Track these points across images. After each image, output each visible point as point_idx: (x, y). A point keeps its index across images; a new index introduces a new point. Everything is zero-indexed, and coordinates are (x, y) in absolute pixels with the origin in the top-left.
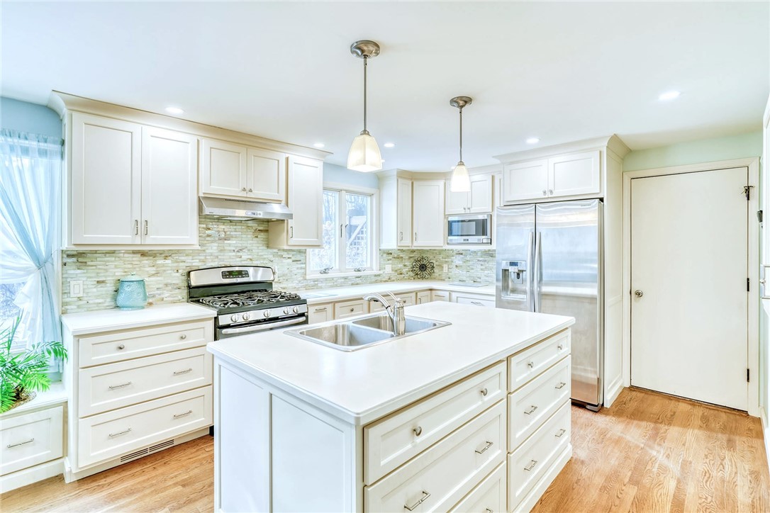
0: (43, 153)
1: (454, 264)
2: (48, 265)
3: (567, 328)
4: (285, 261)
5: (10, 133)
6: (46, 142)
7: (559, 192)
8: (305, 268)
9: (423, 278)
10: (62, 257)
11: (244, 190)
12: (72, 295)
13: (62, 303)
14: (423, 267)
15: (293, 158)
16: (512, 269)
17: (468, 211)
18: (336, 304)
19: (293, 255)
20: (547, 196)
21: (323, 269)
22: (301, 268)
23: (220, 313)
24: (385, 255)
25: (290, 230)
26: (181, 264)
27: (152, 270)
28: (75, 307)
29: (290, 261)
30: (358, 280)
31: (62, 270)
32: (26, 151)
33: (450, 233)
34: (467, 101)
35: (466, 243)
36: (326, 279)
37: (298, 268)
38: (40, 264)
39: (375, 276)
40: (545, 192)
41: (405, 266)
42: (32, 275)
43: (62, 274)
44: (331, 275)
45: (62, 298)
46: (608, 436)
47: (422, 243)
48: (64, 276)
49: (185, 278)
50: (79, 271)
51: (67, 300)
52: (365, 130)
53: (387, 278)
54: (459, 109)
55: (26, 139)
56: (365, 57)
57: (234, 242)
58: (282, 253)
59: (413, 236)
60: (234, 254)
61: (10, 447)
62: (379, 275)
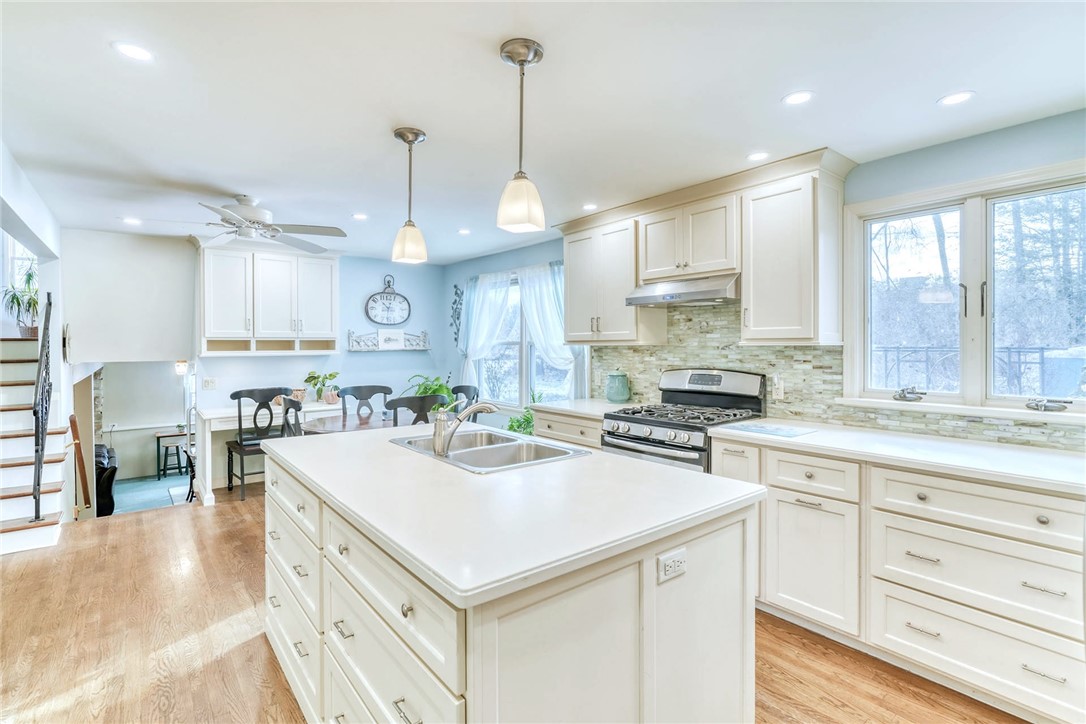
4: (797, 366)
8: (841, 383)
10: (591, 352)
13: (592, 389)
19: (814, 357)
25: (745, 315)
27: (641, 367)
31: (591, 362)
36: (902, 413)
37: (825, 382)
43: (591, 365)
45: (591, 386)
48: (593, 367)
57: (718, 336)
58: (792, 353)
60: (717, 352)
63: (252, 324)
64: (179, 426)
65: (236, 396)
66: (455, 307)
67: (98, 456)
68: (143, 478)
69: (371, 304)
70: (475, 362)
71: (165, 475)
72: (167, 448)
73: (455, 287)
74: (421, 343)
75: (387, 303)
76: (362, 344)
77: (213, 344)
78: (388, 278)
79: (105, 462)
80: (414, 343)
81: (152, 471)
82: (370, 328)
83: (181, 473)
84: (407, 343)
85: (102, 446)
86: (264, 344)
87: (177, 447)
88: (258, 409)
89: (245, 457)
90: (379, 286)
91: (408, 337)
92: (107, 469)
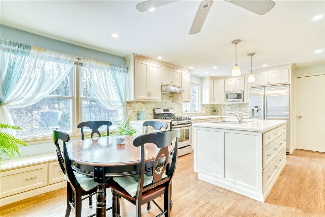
0: (124, 72)
1: (227, 110)
3: (284, 124)
7: (273, 82)
9: (214, 115)
10: (126, 103)
11: (171, 83)
14: (214, 111)
15: (183, 72)
16: (255, 109)
17: (234, 90)
18: (198, 121)
20: (268, 84)
21: (186, 110)
22: (181, 110)
23: (172, 121)
24: (203, 106)
25: (182, 96)
26: (152, 107)
29: (178, 107)
30: (196, 115)
31: (127, 107)
33: (227, 98)
34: (253, 54)
35: (234, 101)
36: (187, 114)
38: (123, 105)
39: (200, 113)
40: (267, 83)
41: (209, 110)
44: (188, 112)
46: (295, 160)
47: (217, 102)
48: (127, 109)
49: (153, 111)
50: (130, 108)
52: (236, 64)
53: (203, 114)
54: (250, 57)
56: (236, 44)
59: (214, 100)
60: (164, 104)
62: (201, 113)
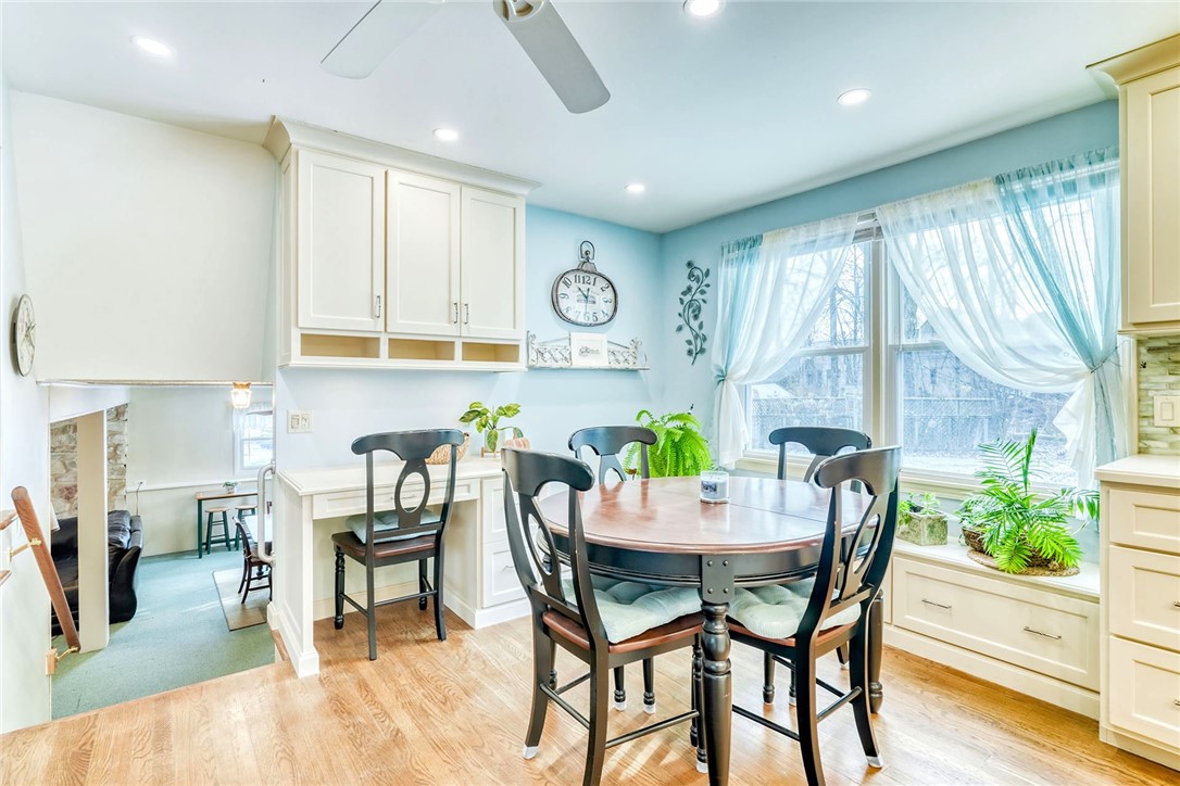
0: (1098, 180)
2: (1109, 367)
5: (1048, 167)
6: (1102, 160)
10: (1139, 354)
12: (1157, 421)
13: (1139, 435)
28: (1166, 445)
31: (1139, 376)
32: (1071, 187)
38: (1096, 362)
42: (1081, 382)
43: (1139, 383)
45: (1139, 426)
48: (1143, 386)
50: (1172, 378)
51: (1150, 430)
55: (1072, 167)
61: (1027, 629)
63: (381, 305)
64: (227, 484)
65: (362, 446)
66: (687, 298)
67: (113, 529)
68: (179, 554)
69: (562, 288)
70: (739, 388)
71: (208, 550)
72: (211, 514)
73: (690, 264)
74: (631, 359)
75: (584, 287)
76: (547, 356)
77: (315, 342)
78: (585, 248)
79: (125, 540)
80: (621, 359)
81: (192, 544)
82: (559, 329)
83: (229, 548)
84: (612, 357)
85: (123, 513)
86: (402, 347)
87: (224, 513)
88: (405, 472)
89: (379, 572)
90: (572, 261)
91: (613, 347)
92: (127, 550)
